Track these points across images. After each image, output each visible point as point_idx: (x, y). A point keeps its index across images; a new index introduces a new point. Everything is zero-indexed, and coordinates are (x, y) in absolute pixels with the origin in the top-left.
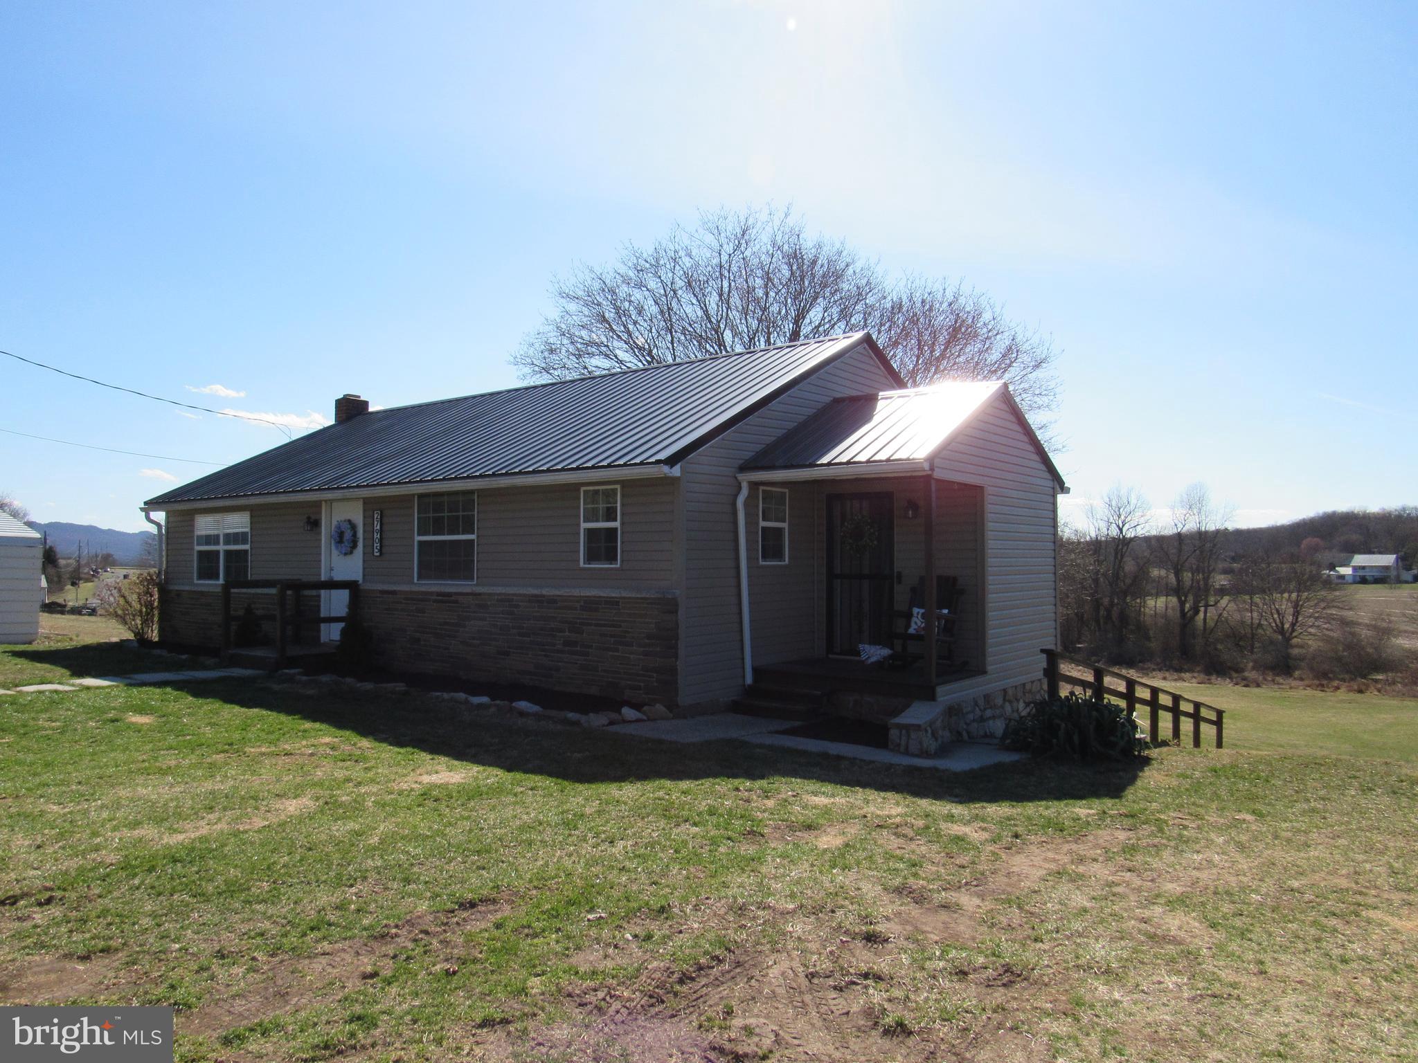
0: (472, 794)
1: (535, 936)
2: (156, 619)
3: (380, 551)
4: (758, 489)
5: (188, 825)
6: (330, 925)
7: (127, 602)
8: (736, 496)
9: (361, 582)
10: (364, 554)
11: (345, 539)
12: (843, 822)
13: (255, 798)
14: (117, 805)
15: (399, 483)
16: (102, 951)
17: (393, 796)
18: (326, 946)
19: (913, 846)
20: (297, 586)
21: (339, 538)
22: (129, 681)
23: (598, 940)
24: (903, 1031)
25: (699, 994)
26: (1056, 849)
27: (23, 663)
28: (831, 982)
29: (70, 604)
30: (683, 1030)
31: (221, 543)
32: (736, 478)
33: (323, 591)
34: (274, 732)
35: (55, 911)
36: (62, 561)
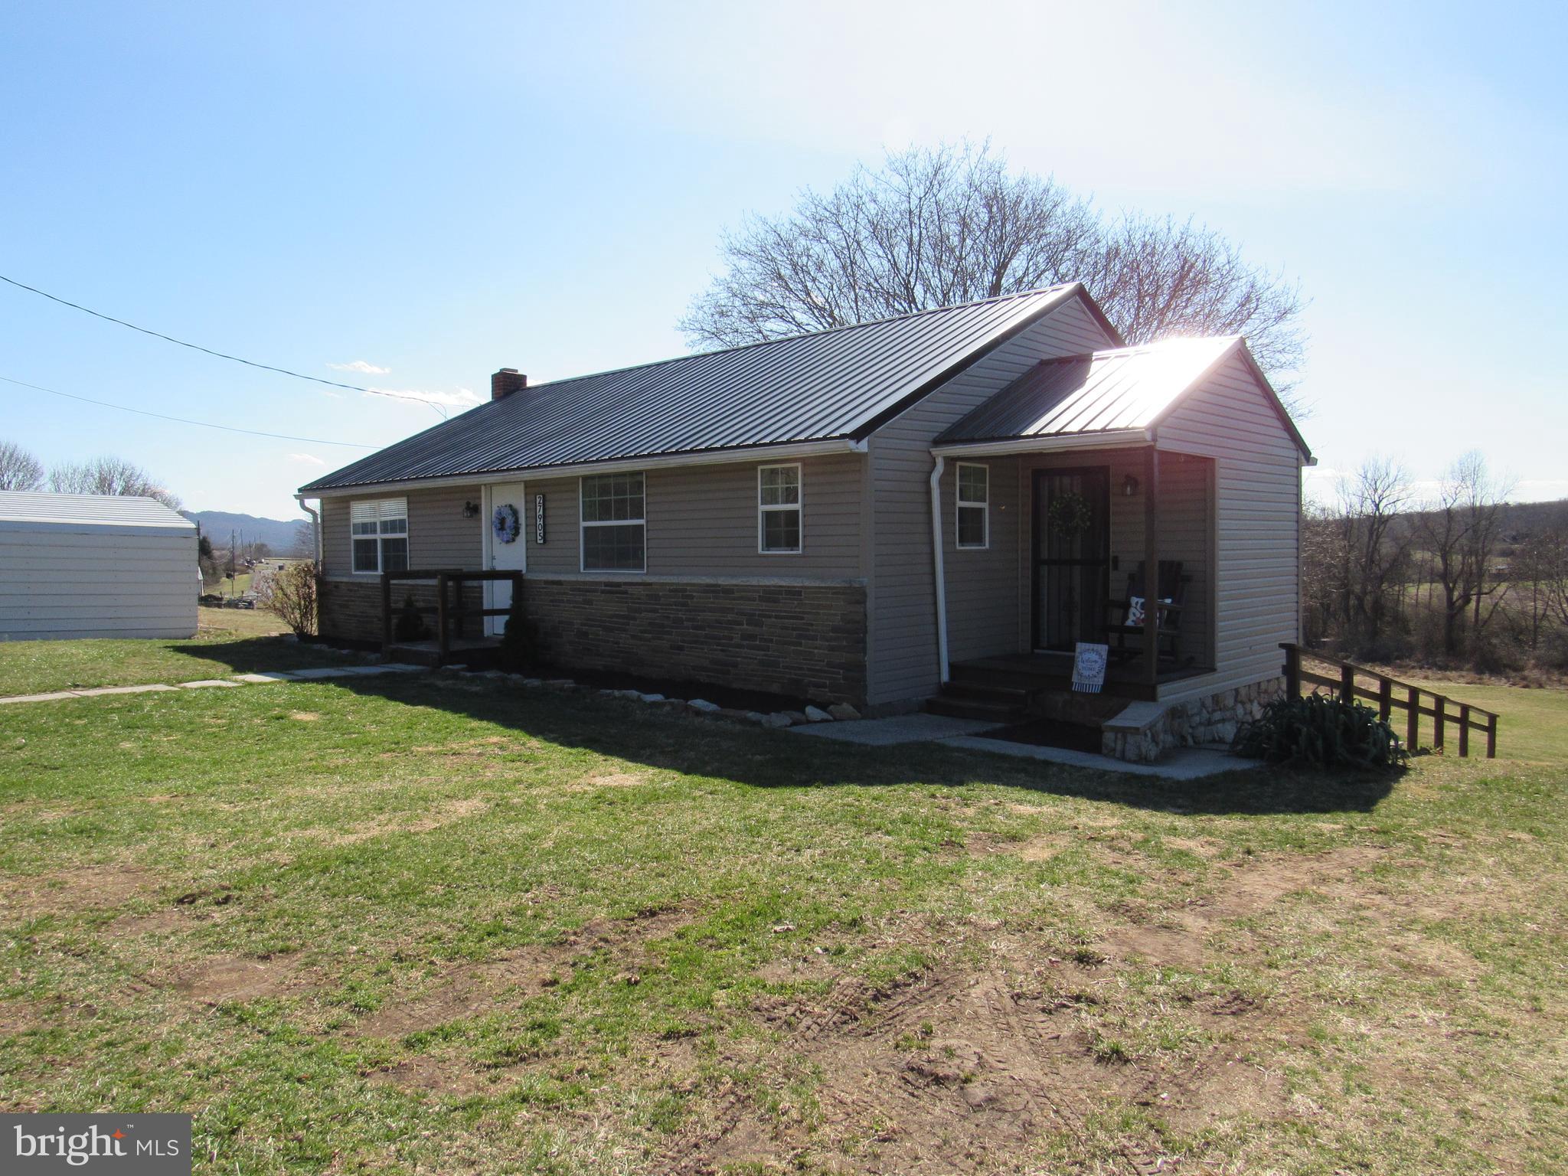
0: (649, 797)
1: (720, 947)
2: (315, 612)
3: (544, 538)
4: (954, 465)
5: (359, 826)
6: (507, 930)
7: (285, 594)
8: (930, 473)
9: (524, 572)
10: (527, 541)
11: (509, 527)
12: (1051, 833)
13: (425, 799)
14: (286, 804)
15: (562, 464)
16: (281, 951)
17: (565, 799)
18: (504, 952)
19: (1130, 861)
20: (459, 577)
21: (501, 524)
22: (291, 677)
23: (786, 953)
24: (1119, 1059)
25: (895, 1012)
26: (1295, 867)
27: (184, 658)
28: (1039, 1004)
29: (227, 597)
30: (879, 1049)
31: (378, 530)
32: (930, 453)
33: (485, 582)
34: (440, 730)
35: (234, 910)
36: (216, 553)
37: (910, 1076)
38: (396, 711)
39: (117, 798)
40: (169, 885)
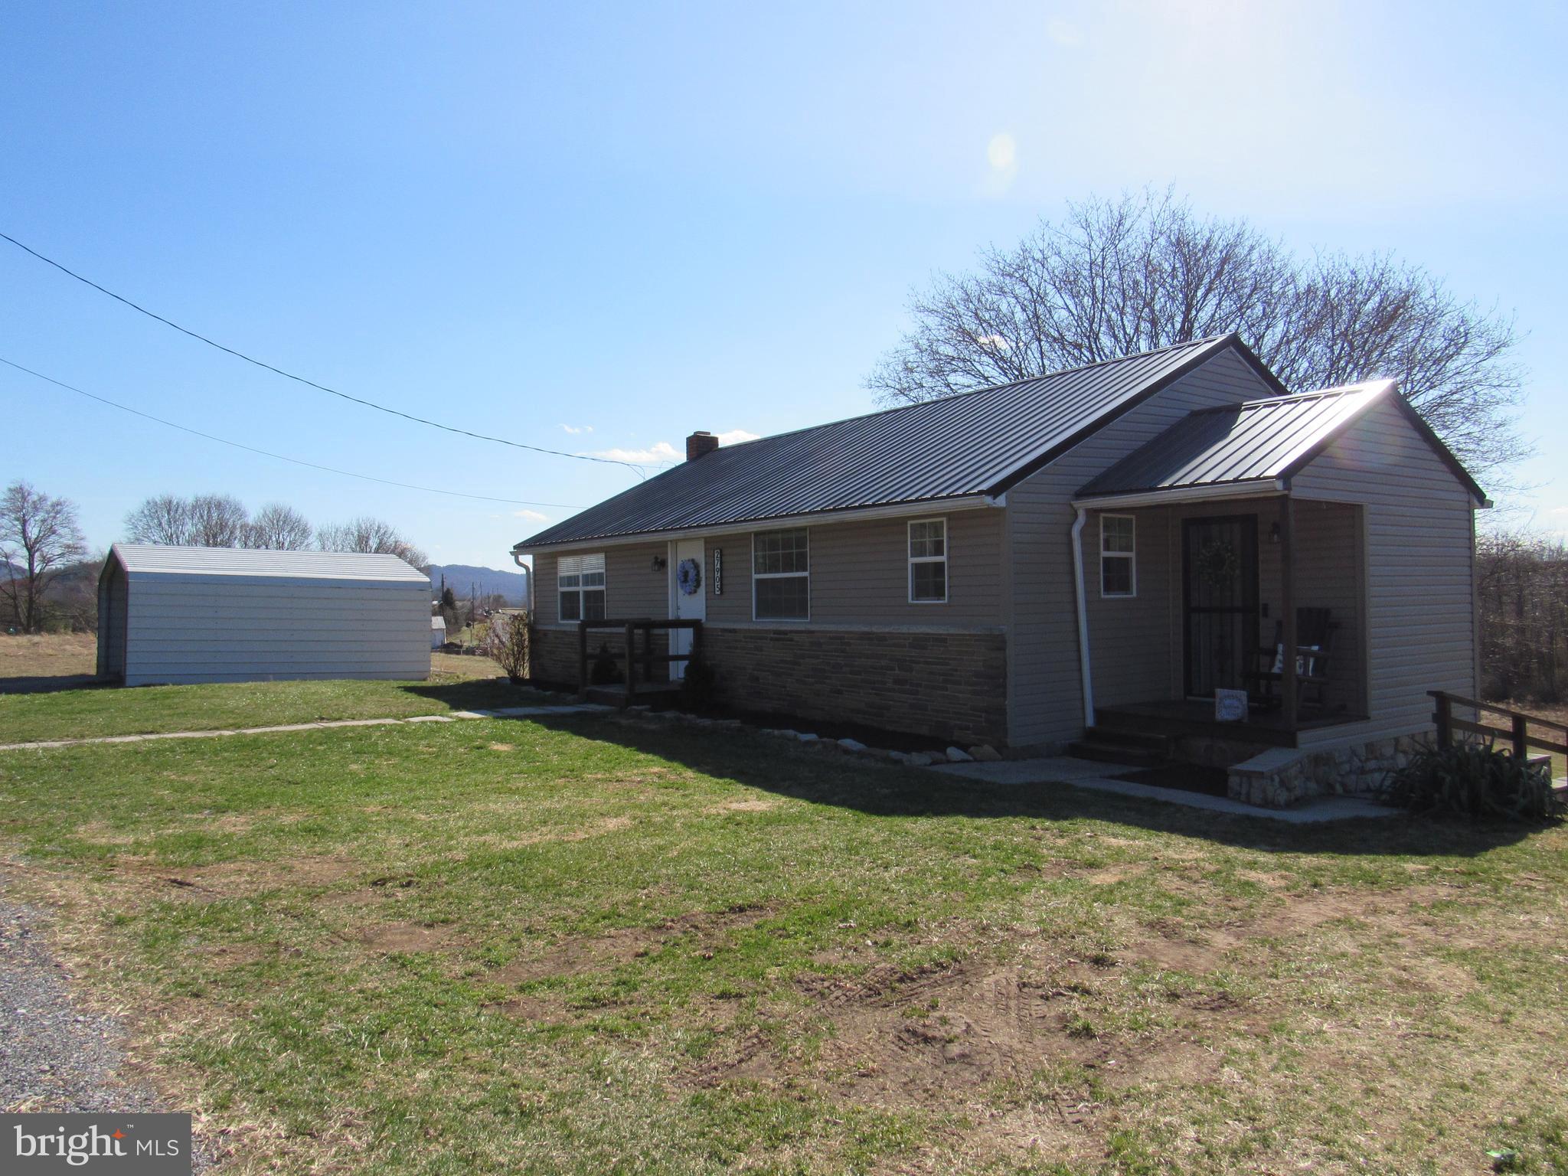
0: (770, 820)
1: (789, 936)
2: (527, 658)
3: (721, 589)
4: (1098, 517)
5: (524, 835)
6: (619, 916)
7: (501, 641)
8: (1071, 525)
9: (704, 620)
10: (706, 593)
11: (689, 578)
12: (1130, 862)
13: (583, 816)
14: (471, 816)
15: (735, 522)
16: (443, 922)
17: (700, 819)
18: (613, 931)
19: (1195, 888)
20: (648, 625)
21: (685, 577)
22: (496, 714)
23: (841, 944)
24: (1087, 1034)
25: (915, 991)
26: (1354, 900)
27: (413, 698)
28: (1040, 992)
29: (466, 644)
30: (892, 1016)
31: (581, 584)
32: (1071, 505)
33: (670, 630)
34: (611, 761)
35: (413, 891)
36: (458, 604)
37: (905, 1036)
38: (578, 744)
39: (341, 807)
40: (368, 872)
